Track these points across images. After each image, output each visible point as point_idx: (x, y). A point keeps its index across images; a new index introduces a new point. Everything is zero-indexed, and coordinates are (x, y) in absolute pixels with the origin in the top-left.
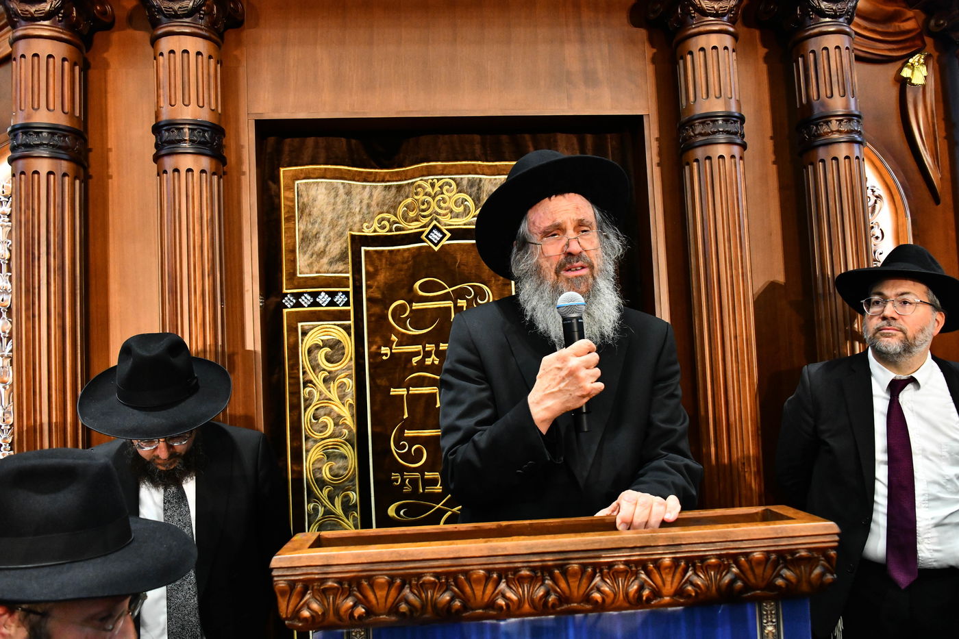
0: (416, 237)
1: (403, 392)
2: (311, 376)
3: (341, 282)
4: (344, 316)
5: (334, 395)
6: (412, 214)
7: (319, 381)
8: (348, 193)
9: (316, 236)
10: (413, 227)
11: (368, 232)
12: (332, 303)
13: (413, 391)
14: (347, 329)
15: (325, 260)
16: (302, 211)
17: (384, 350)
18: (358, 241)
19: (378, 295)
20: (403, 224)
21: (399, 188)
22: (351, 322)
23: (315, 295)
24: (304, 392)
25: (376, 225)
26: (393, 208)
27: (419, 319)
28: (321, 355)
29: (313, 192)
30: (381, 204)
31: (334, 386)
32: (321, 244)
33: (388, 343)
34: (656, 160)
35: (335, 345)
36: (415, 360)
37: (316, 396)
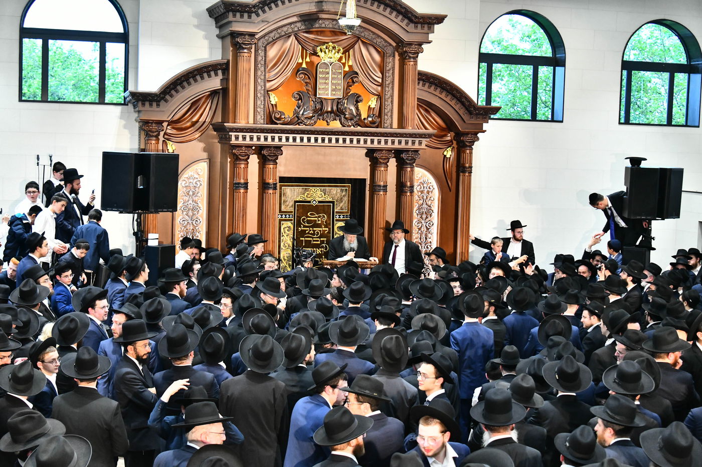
0: (309, 202)
1: (304, 239)
2: (284, 234)
3: (291, 212)
4: (291, 220)
5: (288, 239)
6: (309, 196)
7: (285, 235)
8: (294, 190)
9: (287, 201)
10: (309, 199)
11: (298, 200)
12: (289, 217)
13: (306, 239)
14: (292, 223)
15: (289, 207)
16: (284, 195)
17: (300, 229)
18: (296, 202)
19: (299, 215)
20: (306, 198)
21: (306, 189)
22: (293, 222)
23: (286, 215)
24: (282, 238)
25: (299, 198)
26: (304, 194)
27: (309, 222)
28: (286, 229)
29: (287, 190)
30: (301, 193)
31: (288, 237)
32: (288, 203)
33: (301, 227)
34: (368, 189)
35: (289, 227)
36: (307, 232)
37: (284, 239)
